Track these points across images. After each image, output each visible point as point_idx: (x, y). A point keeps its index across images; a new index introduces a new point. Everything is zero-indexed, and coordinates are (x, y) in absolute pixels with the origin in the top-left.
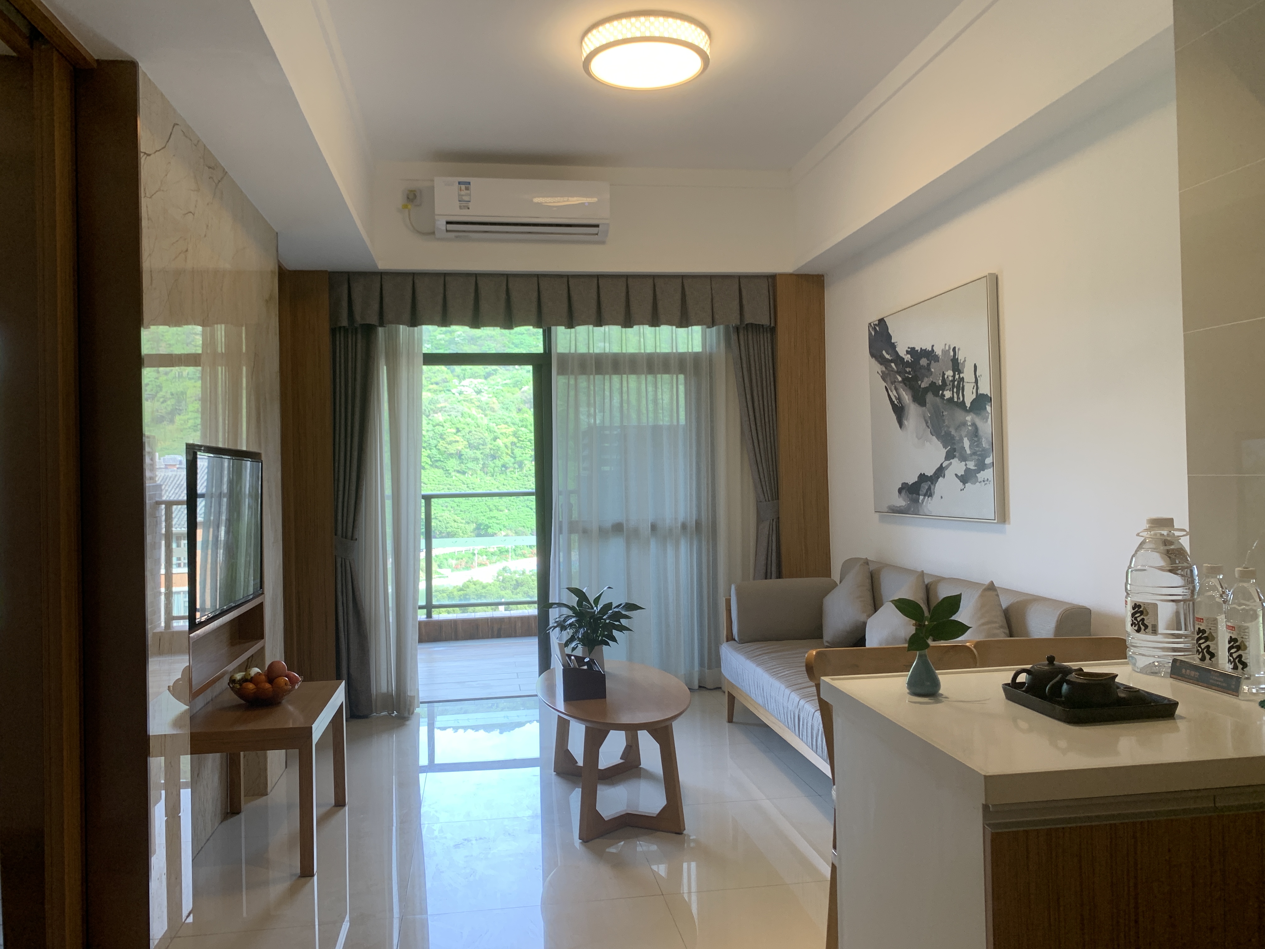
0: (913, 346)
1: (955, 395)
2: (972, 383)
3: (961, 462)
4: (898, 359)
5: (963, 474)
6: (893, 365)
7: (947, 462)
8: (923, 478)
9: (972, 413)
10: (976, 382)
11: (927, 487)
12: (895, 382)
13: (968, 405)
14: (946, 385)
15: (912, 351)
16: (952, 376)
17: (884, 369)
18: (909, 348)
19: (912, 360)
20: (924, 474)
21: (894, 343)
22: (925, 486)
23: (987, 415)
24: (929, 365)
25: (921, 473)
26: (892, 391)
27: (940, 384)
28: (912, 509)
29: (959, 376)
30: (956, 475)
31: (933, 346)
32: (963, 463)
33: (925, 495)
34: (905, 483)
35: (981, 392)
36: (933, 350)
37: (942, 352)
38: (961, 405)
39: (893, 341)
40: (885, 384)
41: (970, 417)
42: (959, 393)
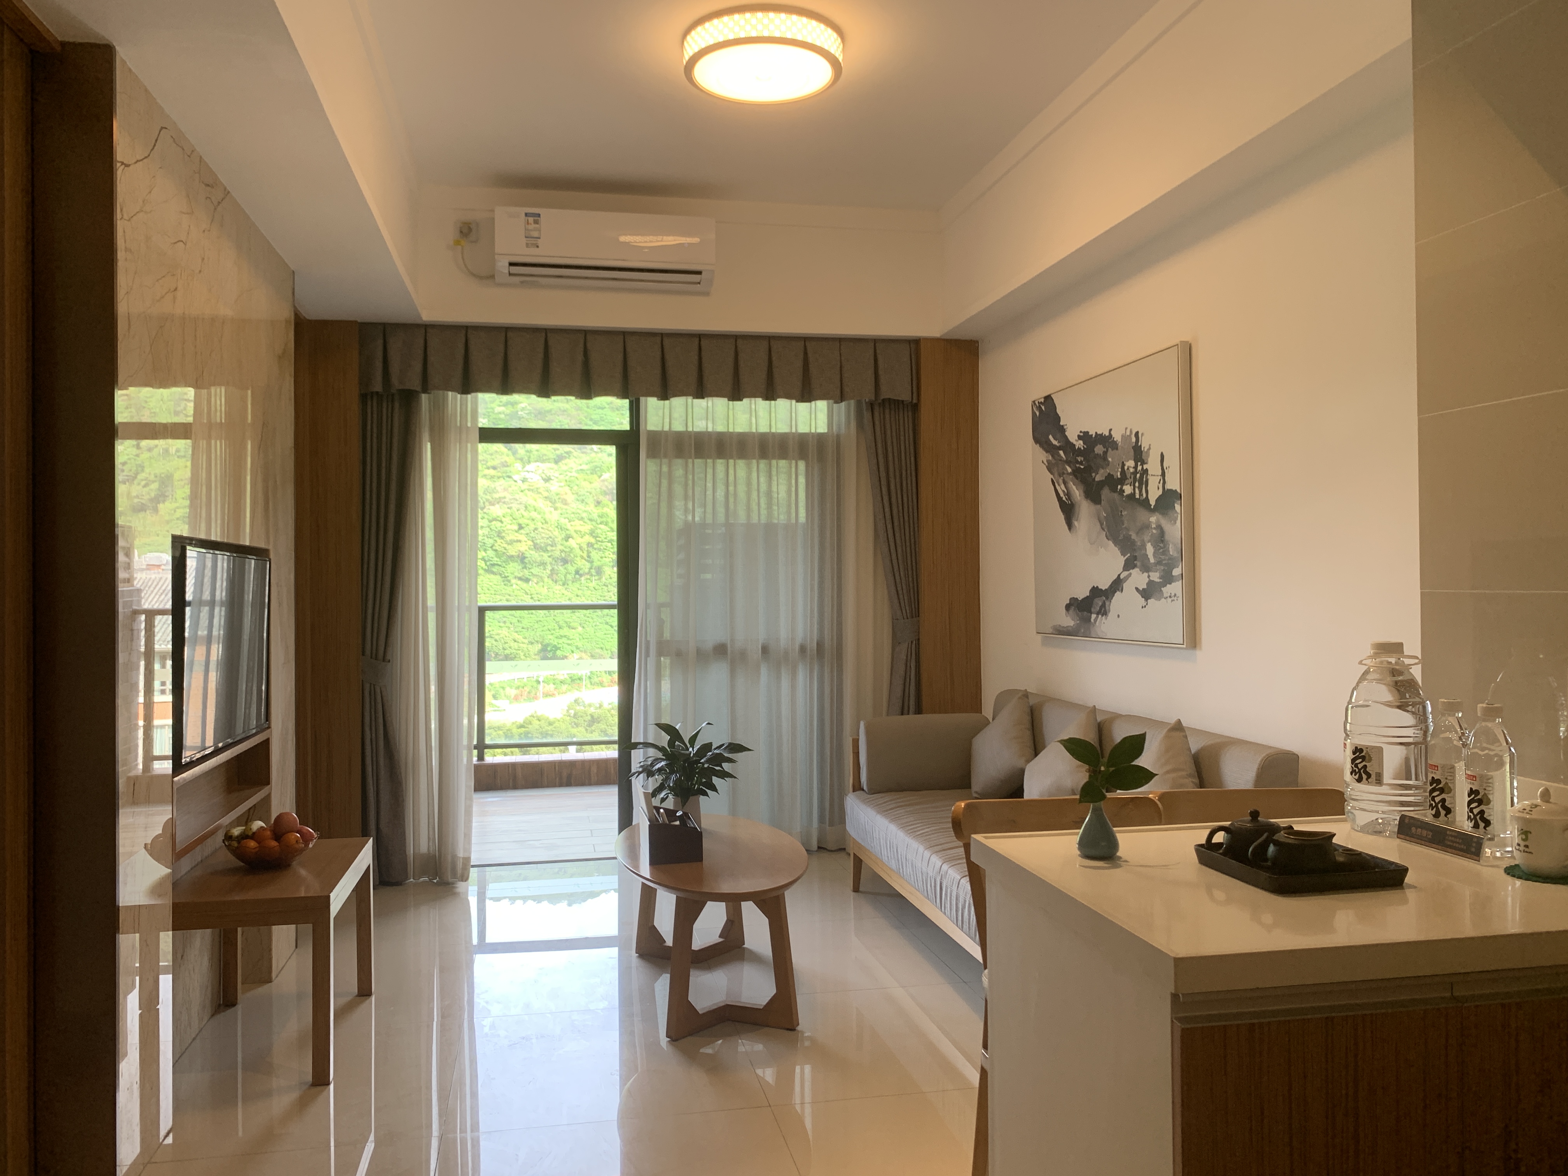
0: (1086, 430)
1: (1137, 491)
2: (1158, 476)
3: (1143, 573)
4: (1067, 445)
5: (1146, 587)
6: (1061, 452)
7: (1126, 573)
8: (1096, 592)
9: (1157, 514)
10: (1163, 474)
11: (1100, 604)
12: (1063, 473)
13: (1153, 503)
14: (1127, 479)
15: (1085, 436)
16: (1134, 468)
17: (1050, 458)
18: (1081, 432)
19: (1085, 446)
20: (1097, 587)
21: (1063, 426)
22: (1098, 602)
23: (1175, 515)
24: (1105, 453)
25: (1094, 587)
26: (1059, 485)
27: (1119, 476)
28: (1082, 631)
29: (1143, 468)
30: (1137, 589)
31: (1110, 430)
32: (1146, 574)
33: (1098, 614)
34: (1074, 598)
35: (1169, 488)
36: (1110, 435)
37: (1122, 439)
38: (1145, 503)
39: (1061, 423)
40: (1052, 476)
41: (1155, 518)
42: (1142, 489)
